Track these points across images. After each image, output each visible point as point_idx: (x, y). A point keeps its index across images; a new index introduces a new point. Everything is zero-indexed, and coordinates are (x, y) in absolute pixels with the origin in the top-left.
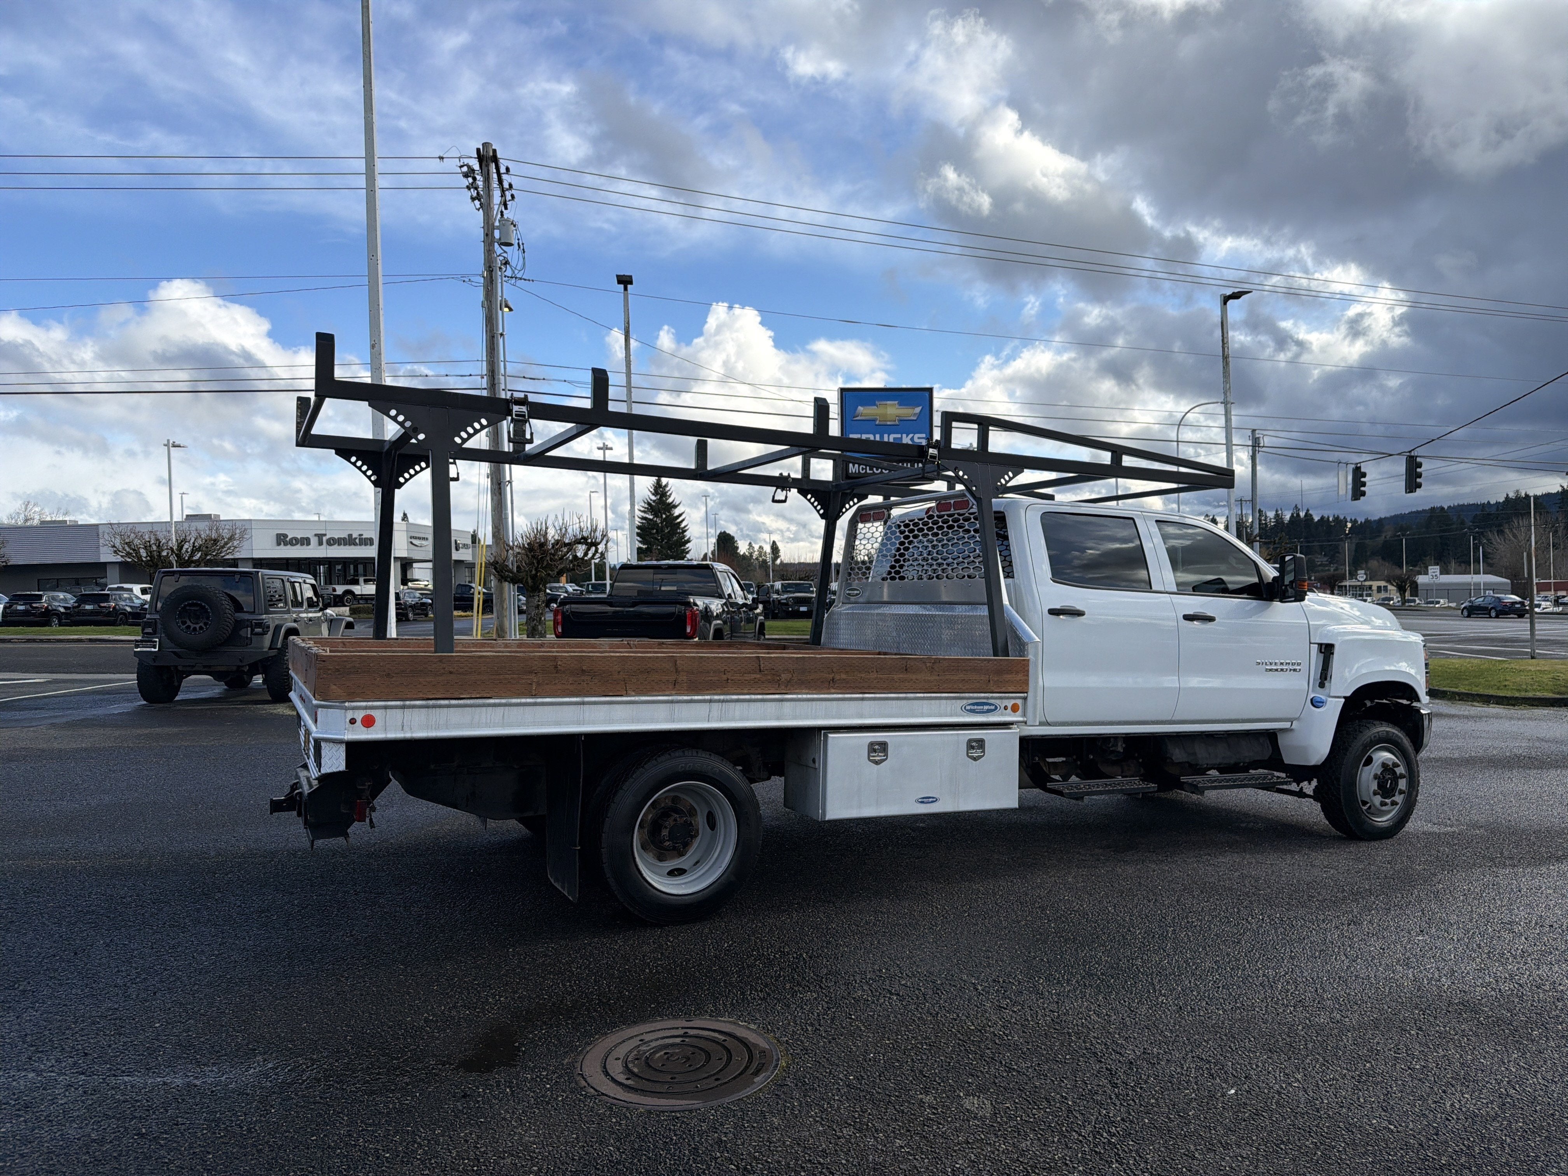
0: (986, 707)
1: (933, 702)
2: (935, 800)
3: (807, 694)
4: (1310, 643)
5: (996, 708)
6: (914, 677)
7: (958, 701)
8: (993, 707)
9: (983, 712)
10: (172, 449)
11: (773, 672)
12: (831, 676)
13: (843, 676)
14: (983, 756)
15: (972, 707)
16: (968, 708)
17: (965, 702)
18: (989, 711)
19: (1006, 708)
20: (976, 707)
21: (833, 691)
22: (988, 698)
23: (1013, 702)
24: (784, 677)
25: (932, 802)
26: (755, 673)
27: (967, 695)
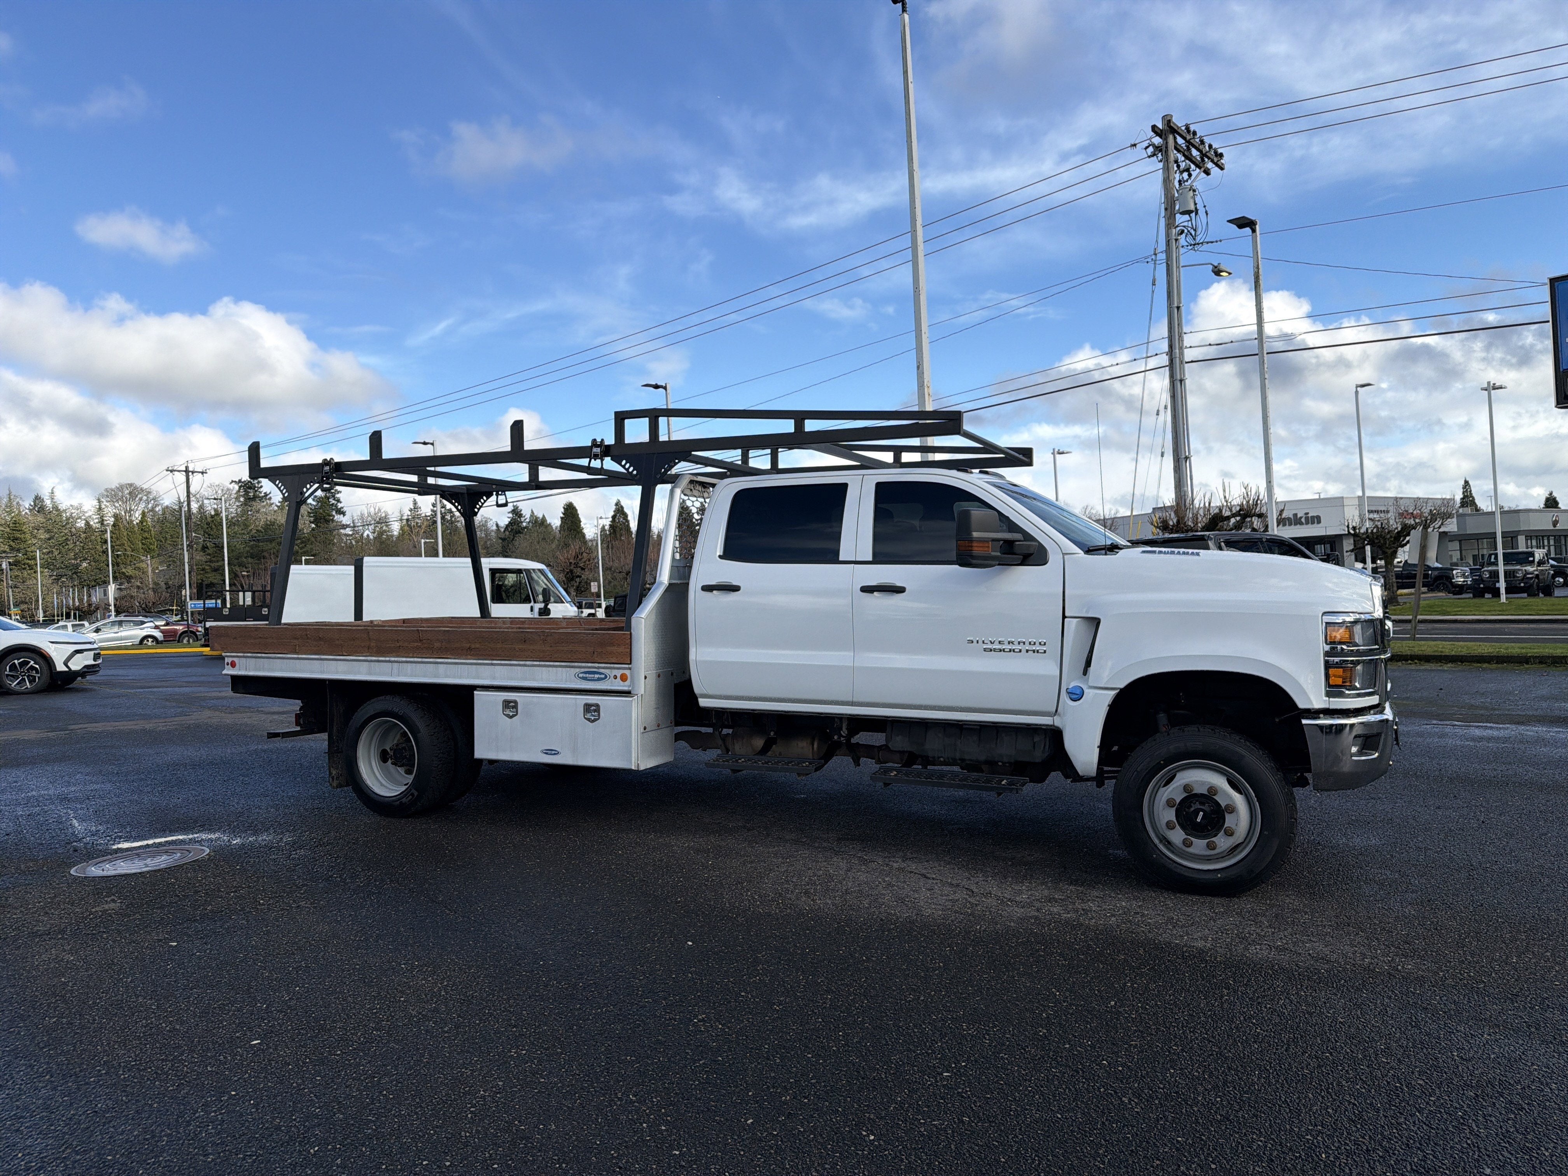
0: (597, 676)
1: (550, 669)
2: (557, 753)
3: (455, 659)
4: (1064, 617)
5: (606, 677)
6: (532, 647)
7: (572, 669)
8: (603, 676)
9: (595, 680)
10: (1057, 456)
11: (429, 641)
12: (468, 646)
13: (478, 646)
14: (598, 719)
15: (585, 675)
16: (581, 675)
17: (578, 670)
18: (599, 679)
19: (615, 677)
20: (587, 675)
21: (469, 657)
22: (599, 668)
23: (622, 672)
24: (437, 645)
25: (555, 754)
26: (417, 642)
27: (576, 664)
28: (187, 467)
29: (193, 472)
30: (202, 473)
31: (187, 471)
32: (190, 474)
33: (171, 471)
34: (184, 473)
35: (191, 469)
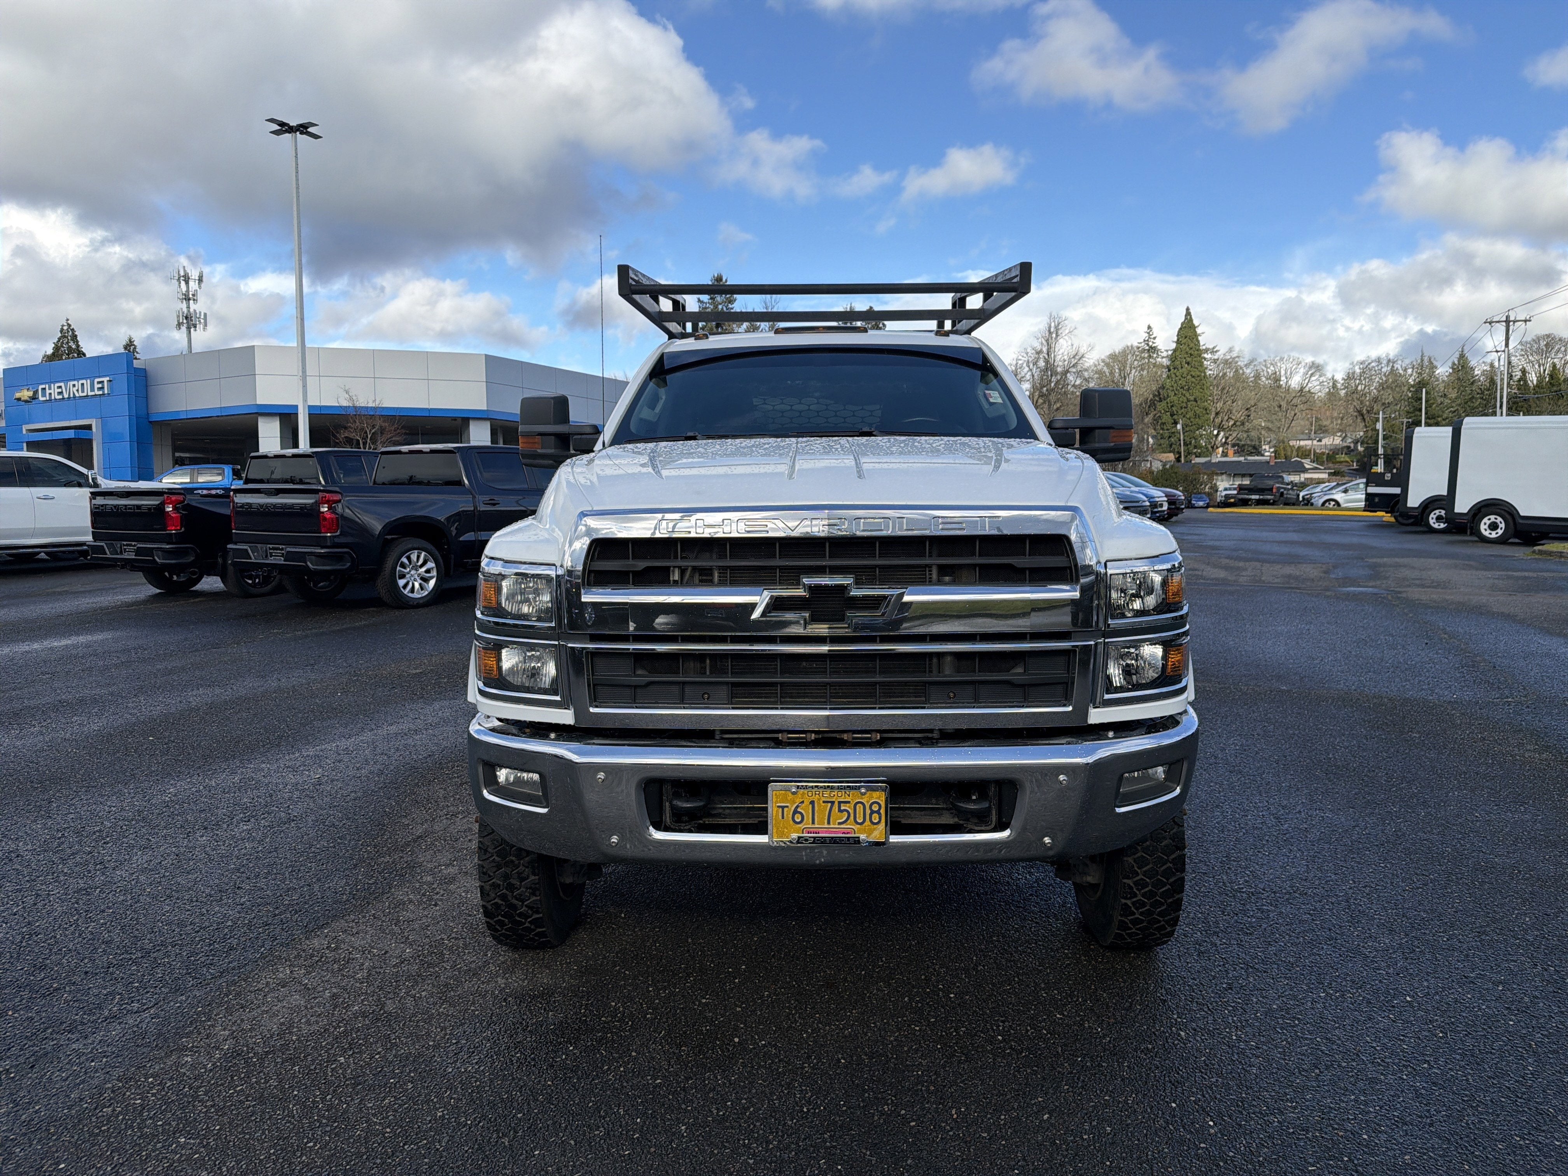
28: (1508, 317)
29: (1514, 322)
30: (1526, 321)
31: (1507, 321)
32: (1511, 323)
33: (1490, 323)
34: (1504, 324)
35: (1512, 318)
